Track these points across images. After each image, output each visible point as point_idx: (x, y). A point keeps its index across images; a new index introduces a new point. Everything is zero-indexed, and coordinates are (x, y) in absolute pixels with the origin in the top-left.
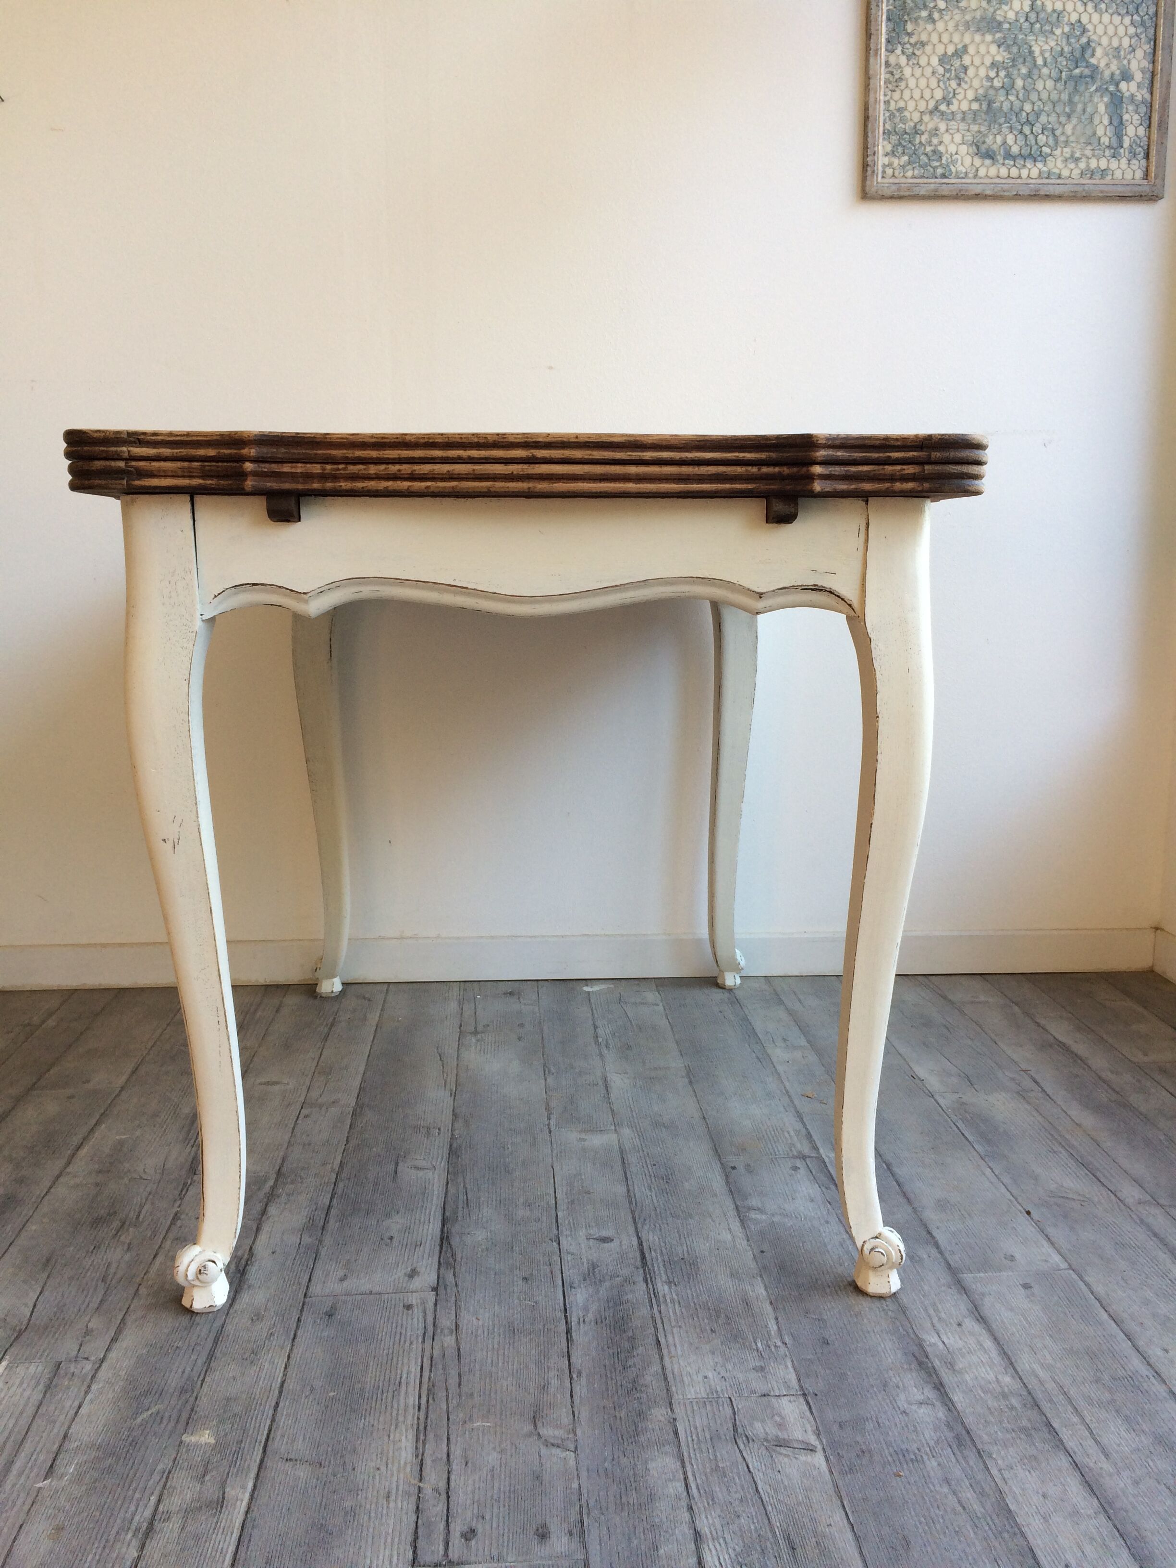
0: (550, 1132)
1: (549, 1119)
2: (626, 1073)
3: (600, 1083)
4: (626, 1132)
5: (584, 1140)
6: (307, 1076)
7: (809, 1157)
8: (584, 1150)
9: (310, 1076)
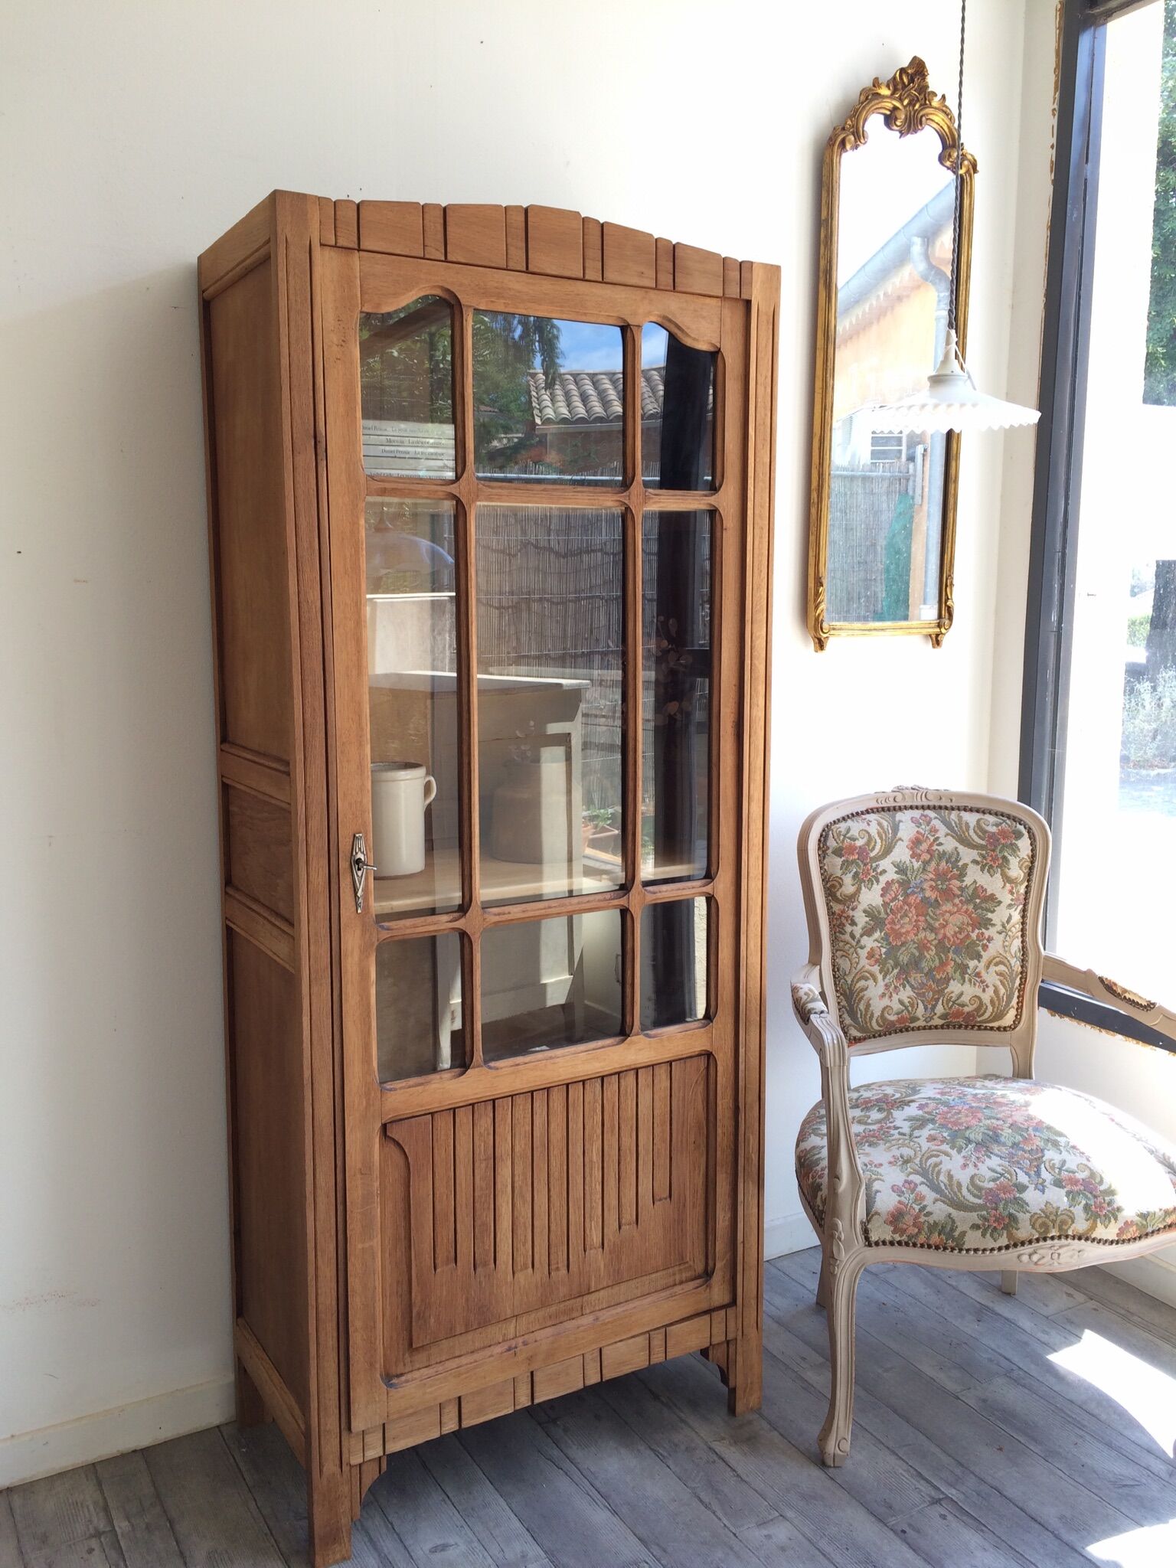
0: (735, 1535)
1: (720, 1519)
2: (723, 1439)
3: (716, 1459)
4: (790, 1514)
5: (768, 1537)
6: (462, 1527)
7: (940, 1500)
8: (783, 1549)
9: (466, 1527)
